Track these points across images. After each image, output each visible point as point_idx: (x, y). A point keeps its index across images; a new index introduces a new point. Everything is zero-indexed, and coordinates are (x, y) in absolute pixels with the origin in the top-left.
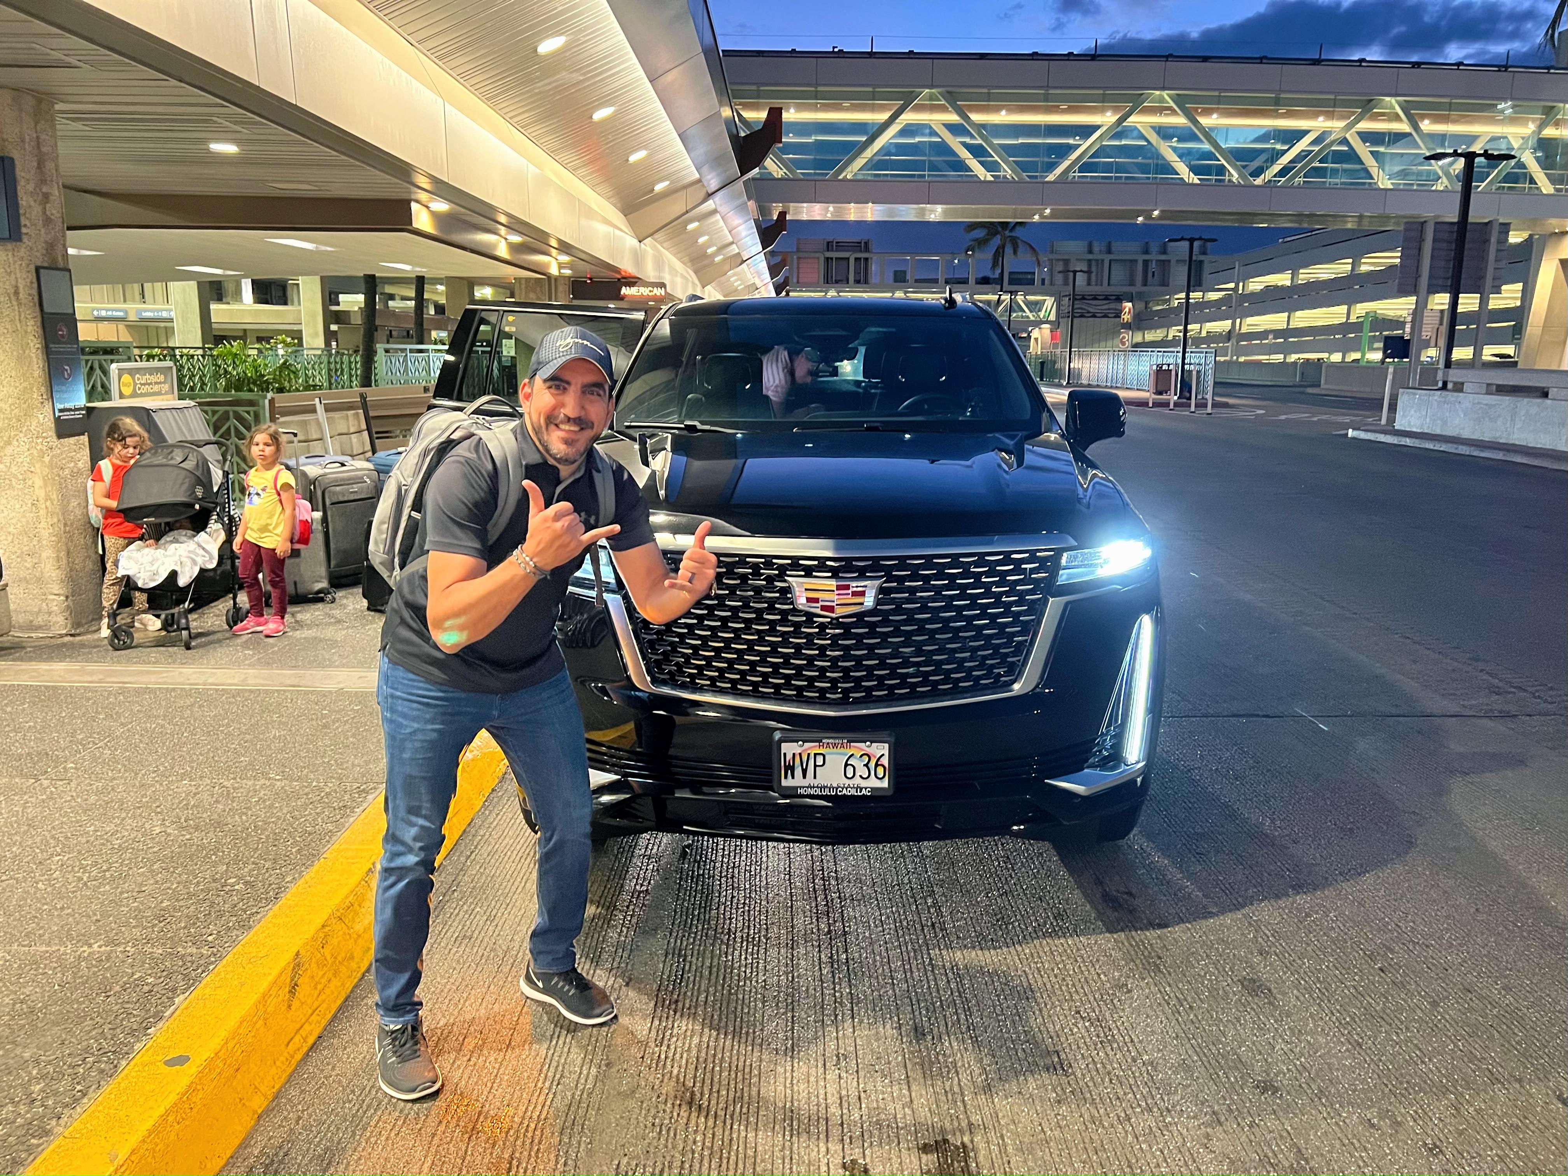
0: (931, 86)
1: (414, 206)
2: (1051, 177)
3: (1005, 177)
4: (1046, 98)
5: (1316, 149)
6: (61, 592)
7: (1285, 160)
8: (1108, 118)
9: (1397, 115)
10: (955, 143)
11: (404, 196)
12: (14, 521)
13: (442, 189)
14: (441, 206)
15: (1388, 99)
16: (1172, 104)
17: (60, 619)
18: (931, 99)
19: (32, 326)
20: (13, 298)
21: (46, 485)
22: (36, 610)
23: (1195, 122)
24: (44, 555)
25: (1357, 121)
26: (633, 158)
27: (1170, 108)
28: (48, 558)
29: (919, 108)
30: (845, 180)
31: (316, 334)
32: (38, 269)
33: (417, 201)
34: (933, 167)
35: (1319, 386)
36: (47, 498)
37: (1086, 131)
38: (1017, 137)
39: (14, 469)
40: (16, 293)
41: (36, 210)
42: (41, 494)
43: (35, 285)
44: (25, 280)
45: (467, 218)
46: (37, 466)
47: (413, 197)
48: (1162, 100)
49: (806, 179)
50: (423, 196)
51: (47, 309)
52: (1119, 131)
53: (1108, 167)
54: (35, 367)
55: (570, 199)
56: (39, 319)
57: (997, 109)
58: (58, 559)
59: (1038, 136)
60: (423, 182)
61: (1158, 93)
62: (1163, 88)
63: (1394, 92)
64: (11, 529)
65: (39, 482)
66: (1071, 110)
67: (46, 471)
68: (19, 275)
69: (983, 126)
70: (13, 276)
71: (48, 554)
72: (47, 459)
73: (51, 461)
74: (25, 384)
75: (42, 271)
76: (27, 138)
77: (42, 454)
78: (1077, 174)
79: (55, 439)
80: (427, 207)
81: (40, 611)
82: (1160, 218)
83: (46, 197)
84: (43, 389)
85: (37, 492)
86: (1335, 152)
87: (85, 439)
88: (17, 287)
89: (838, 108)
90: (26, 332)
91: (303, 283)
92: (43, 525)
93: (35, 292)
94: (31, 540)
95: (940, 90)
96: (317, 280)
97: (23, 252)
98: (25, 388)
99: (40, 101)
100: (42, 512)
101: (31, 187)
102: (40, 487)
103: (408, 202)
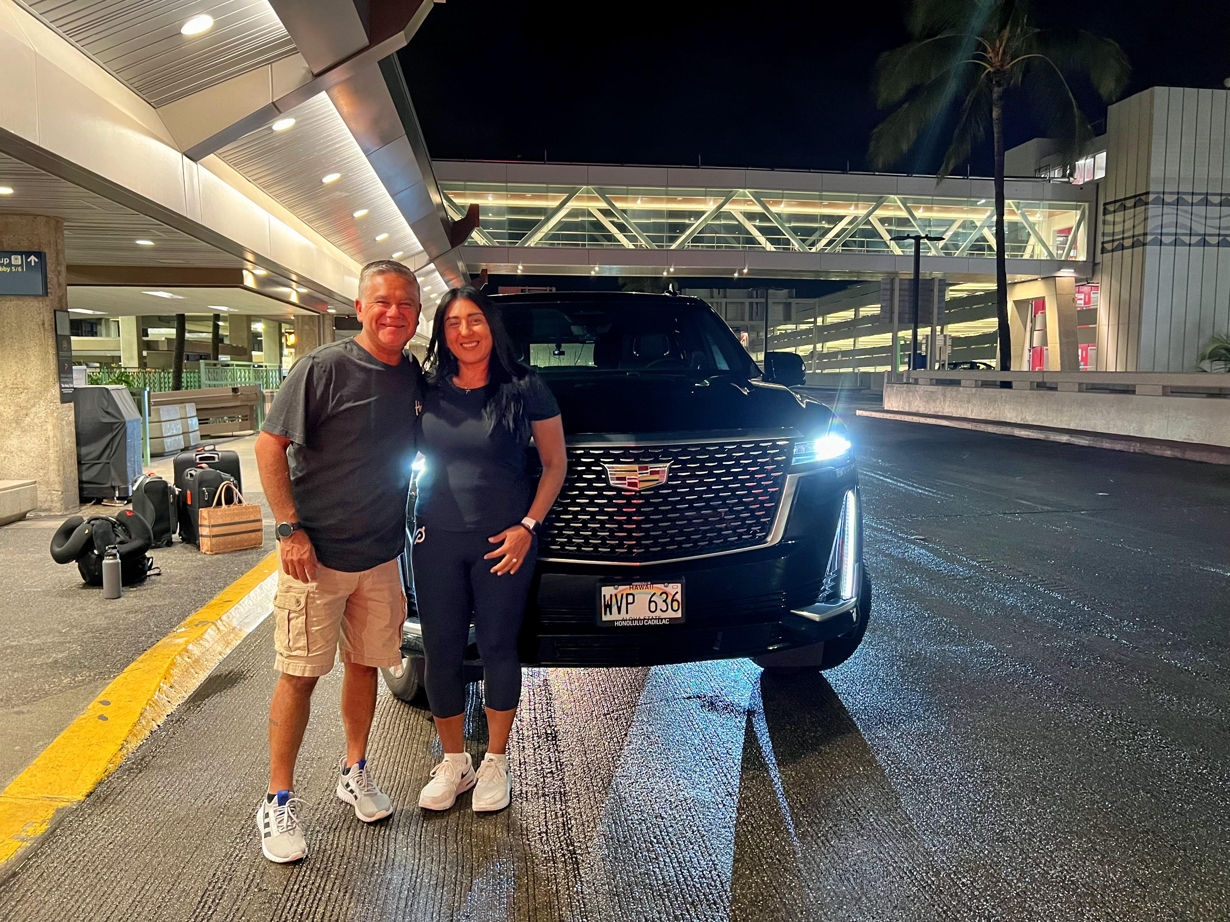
0: (588, 184)
1: (245, 272)
2: (674, 246)
3: (641, 245)
4: (667, 194)
5: (850, 227)
6: (59, 489)
7: (830, 236)
8: (709, 206)
9: (899, 206)
10: (605, 222)
11: (240, 267)
12: (34, 449)
13: (261, 261)
14: (261, 272)
15: (892, 196)
16: (752, 198)
17: (58, 505)
18: (588, 193)
19: (51, 342)
20: (41, 327)
21: (54, 429)
22: (44, 499)
23: (767, 209)
24: (51, 468)
25: (874, 209)
26: (379, 238)
27: (751, 201)
28: (53, 470)
29: (580, 199)
30: (529, 248)
31: (132, 358)
32: (55, 311)
33: (246, 269)
34: (592, 238)
35: (869, 388)
36: (55, 436)
37: (698, 214)
38: (649, 218)
39: (36, 421)
40: (43, 324)
41: (55, 280)
42: (51, 434)
43: (53, 320)
44: (48, 317)
45: (275, 279)
46: (50, 418)
47: (245, 267)
48: (745, 195)
49: (502, 246)
50: (249, 266)
51: (59, 333)
52: (718, 214)
53: (711, 240)
54: (52, 364)
55: (339, 266)
56: (55, 338)
57: (635, 200)
58: (59, 470)
59: (663, 218)
60: (250, 257)
61: (741, 190)
62: (745, 188)
63: (895, 192)
64: (32, 454)
65: (50, 427)
66: (684, 201)
67: (55, 421)
68: (45, 314)
69: (624, 211)
70: (42, 315)
71: (53, 467)
72: (55, 414)
73: (57, 416)
74: (46, 373)
75: (57, 312)
76: (52, 242)
77: (53, 411)
78: (690, 244)
79: (60, 403)
80: (252, 273)
81: (46, 500)
82: (748, 274)
83: (59, 272)
84: (55, 376)
85: (49, 433)
86: (863, 230)
87: (72, 404)
88: (43, 321)
89: (523, 198)
90: (48, 345)
91: (122, 320)
92: (51, 451)
93: (53, 324)
94: (44, 460)
95: (593, 187)
96: (133, 319)
97: (48, 302)
98: (45, 375)
99: (57, 222)
100: (51, 444)
101: (53, 268)
102: (51, 430)
103: (241, 269)
